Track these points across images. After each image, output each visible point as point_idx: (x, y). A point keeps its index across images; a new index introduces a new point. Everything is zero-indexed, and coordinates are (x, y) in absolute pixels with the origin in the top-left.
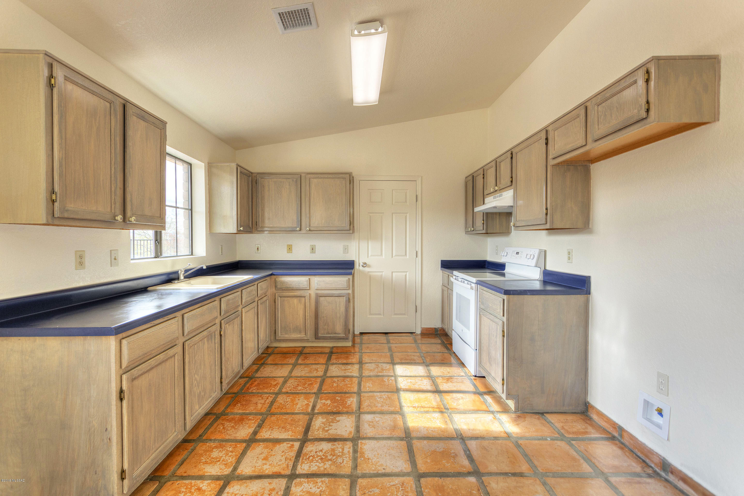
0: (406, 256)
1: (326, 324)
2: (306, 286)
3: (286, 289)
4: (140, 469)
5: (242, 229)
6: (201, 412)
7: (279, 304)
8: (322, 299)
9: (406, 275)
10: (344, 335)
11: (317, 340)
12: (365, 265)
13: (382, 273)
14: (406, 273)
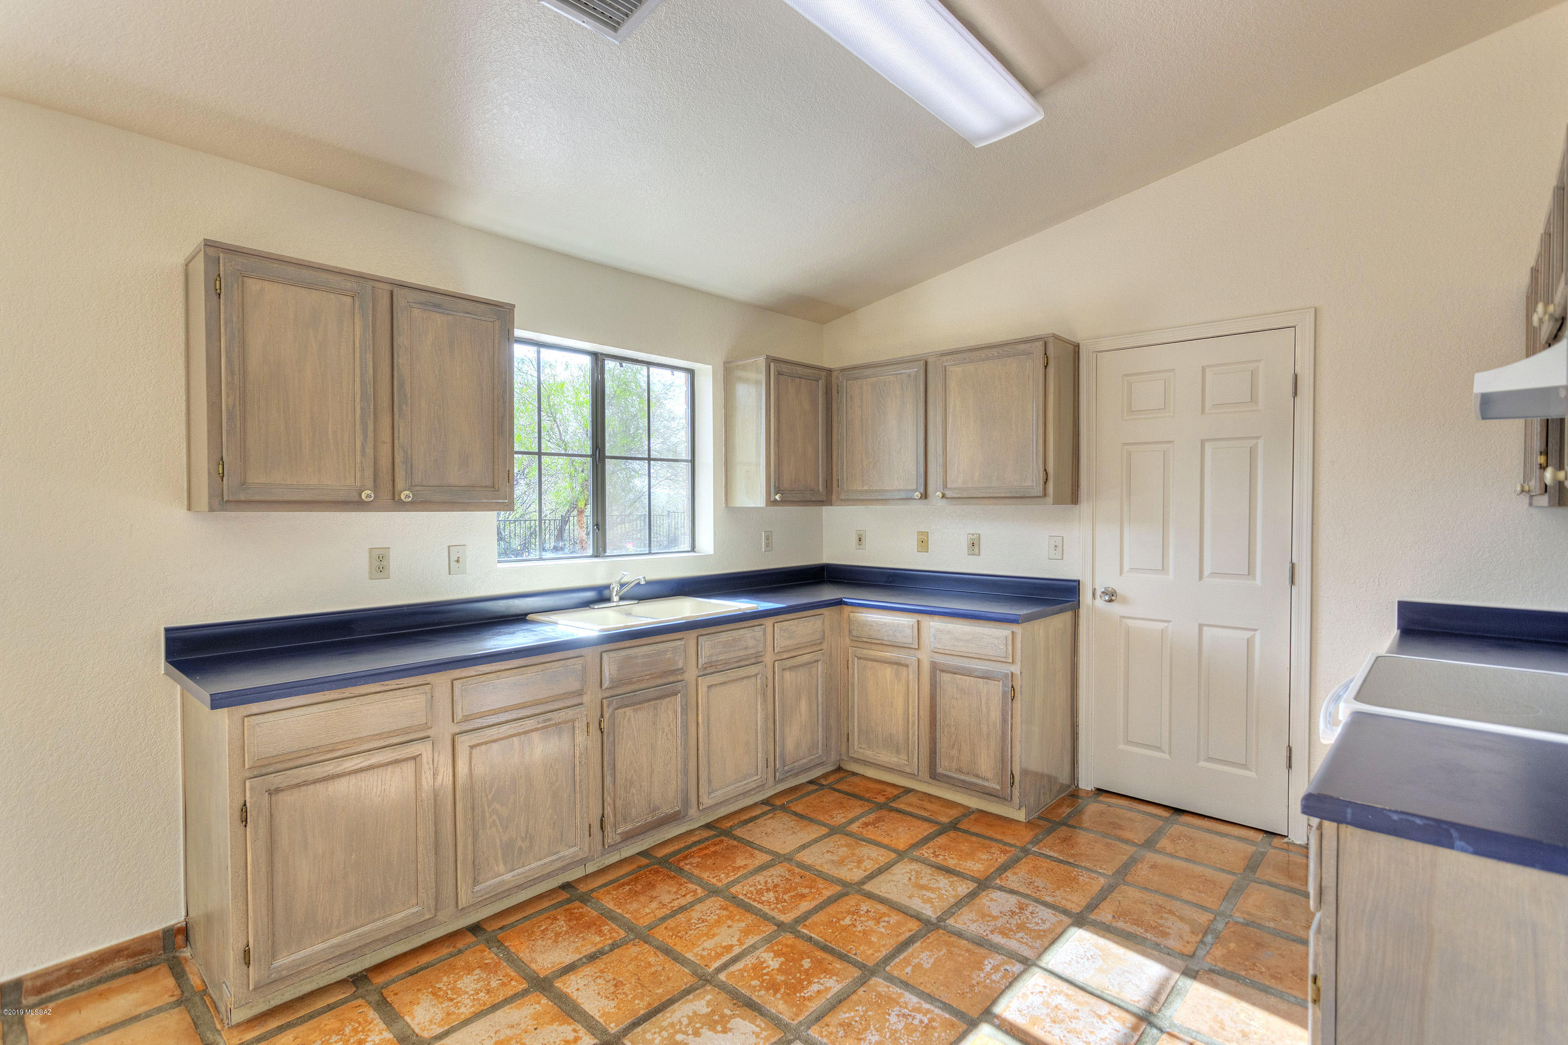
0: (1254, 578)
1: (954, 745)
2: (910, 640)
3: (868, 640)
4: (293, 957)
5: (777, 497)
6: (512, 881)
7: (856, 674)
8: (946, 677)
9: (1250, 642)
10: (998, 787)
11: (934, 782)
12: (1111, 596)
13: (1166, 624)
14: (1252, 633)
